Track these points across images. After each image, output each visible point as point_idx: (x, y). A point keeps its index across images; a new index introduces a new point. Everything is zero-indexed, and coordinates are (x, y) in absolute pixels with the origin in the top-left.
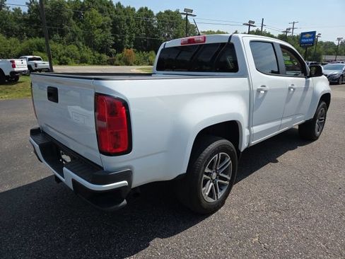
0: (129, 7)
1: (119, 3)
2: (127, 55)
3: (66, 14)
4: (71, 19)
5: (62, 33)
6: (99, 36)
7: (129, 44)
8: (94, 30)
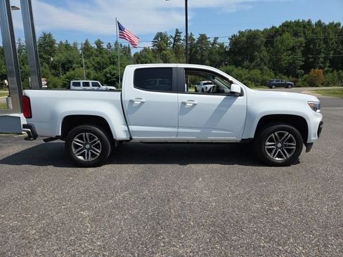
0: (333, 23)
1: (320, 21)
2: (315, 75)
3: (258, 42)
4: (262, 46)
5: (252, 60)
6: (286, 58)
7: (323, 63)
8: (282, 53)
